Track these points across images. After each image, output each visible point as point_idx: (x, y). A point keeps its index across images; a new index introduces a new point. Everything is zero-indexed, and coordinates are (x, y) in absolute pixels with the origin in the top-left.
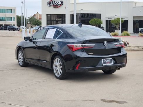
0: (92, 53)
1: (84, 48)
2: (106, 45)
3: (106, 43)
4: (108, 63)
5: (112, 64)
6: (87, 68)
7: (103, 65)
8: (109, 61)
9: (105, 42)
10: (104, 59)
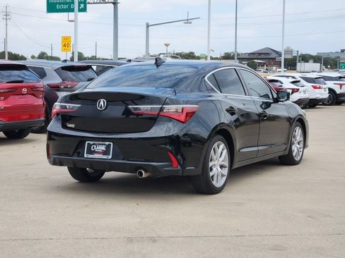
0: (73, 126)
1: (61, 111)
2: (101, 107)
3: (102, 103)
4: (98, 153)
5: (110, 157)
7: (85, 155)
8: (103, 148)
9: (102, 100)
10: (91, 143)
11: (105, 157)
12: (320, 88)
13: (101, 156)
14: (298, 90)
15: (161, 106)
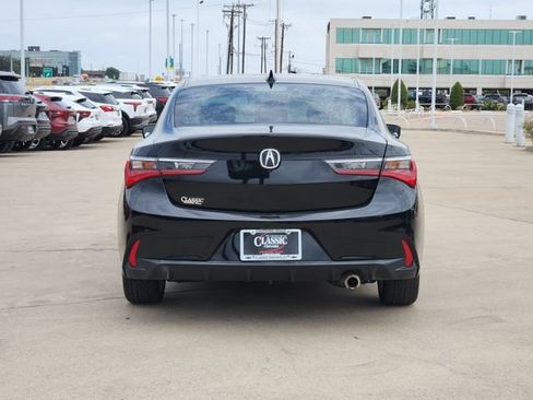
0: (198, 201)
1: (161, 174)
2: (270, 163)
3: (270, 155)
4: (272, 250)
5: (299, 257)
6: (163, 262)
7: (243, 257)
8: (281, 241)
9: (270, 150)
10: (253, 232)
11: (288, 257)
12: (112, 110)
13: (278, 257)
14: (89, 113)
15: (380, 160)
